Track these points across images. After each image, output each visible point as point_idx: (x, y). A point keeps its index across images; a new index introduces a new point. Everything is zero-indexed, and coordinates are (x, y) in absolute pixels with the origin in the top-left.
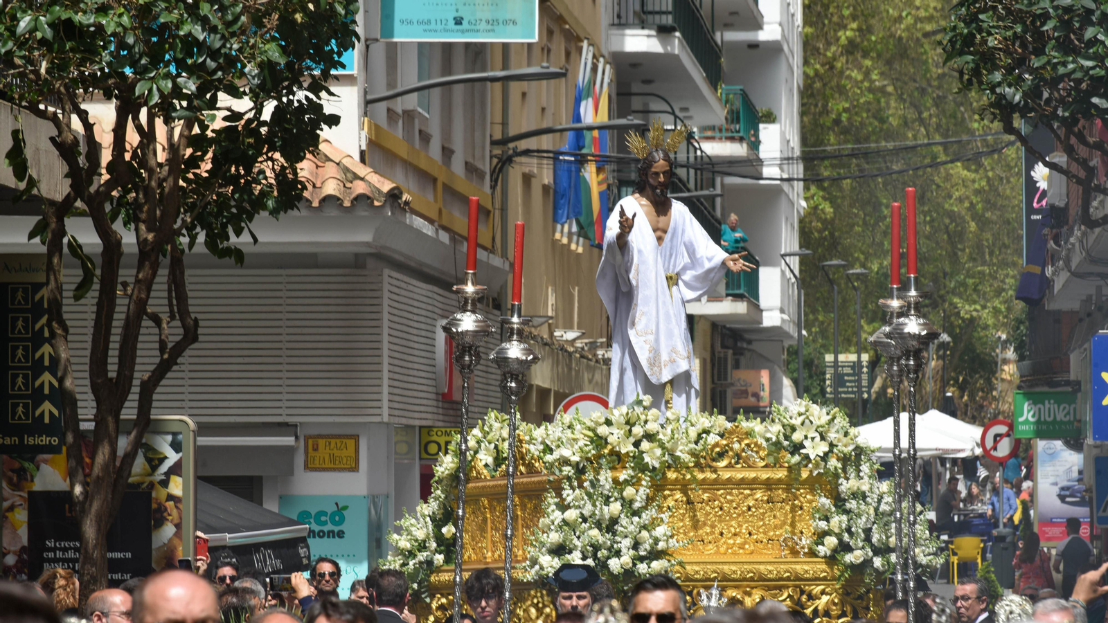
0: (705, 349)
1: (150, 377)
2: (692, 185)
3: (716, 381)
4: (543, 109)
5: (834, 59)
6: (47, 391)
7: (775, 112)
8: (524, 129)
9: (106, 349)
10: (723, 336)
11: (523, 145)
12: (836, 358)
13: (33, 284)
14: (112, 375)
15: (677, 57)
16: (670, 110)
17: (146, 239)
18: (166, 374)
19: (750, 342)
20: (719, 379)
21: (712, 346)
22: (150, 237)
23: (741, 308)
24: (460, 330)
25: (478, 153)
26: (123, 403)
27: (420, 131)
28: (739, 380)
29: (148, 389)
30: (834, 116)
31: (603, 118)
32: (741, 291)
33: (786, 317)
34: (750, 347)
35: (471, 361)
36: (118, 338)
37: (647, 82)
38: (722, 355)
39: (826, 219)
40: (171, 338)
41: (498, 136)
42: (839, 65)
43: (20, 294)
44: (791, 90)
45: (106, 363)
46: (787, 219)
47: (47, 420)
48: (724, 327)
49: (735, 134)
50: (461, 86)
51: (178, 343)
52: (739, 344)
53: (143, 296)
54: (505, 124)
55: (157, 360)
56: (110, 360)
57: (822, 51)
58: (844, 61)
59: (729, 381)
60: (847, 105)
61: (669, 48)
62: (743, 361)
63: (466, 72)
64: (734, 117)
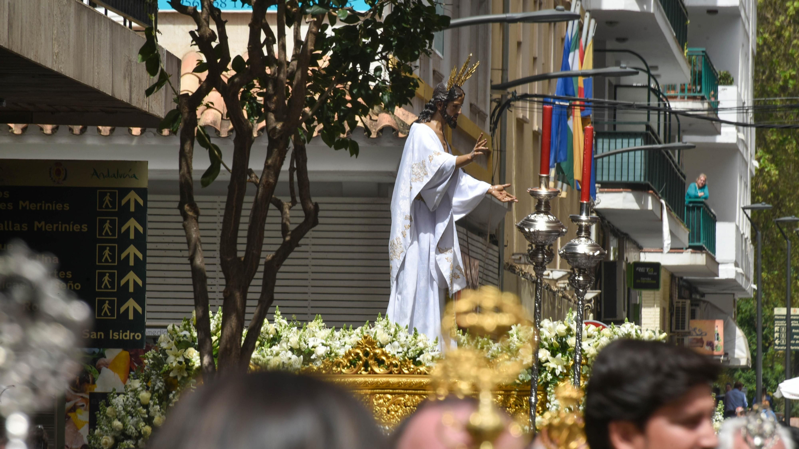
0: (664, 299)
1: (273, 257)
2: (661, 137)
3: (673, 329)
4: (535, 59)
5: (782, 27)
6: (131, 289)
7: (732, 75)
8: (520, 76)
9: (236, 230)
10: (680, 288)
11: (520, 90)
12: (789, 311)
13: (120, 190)
14: (241, 254)
15: (653, 15)
16: (645, 68)
17: (275, 128)
18: (288, 255)
19: (703, 295)
20: (677, 328)
21: (671, 296)
22: (279, 126)
23: (700, 259)
24: (532, 230)
25: (480, 97)
26: (250, 282)
27: (434, 71)
28: (695, 329)
29: (272, 268)
30: (781, 83)
31: (589, 66)
32: (701, 244)
33: (740, 270)
34: (703, 299)
35: (544, 258)
36: (247, 220)
37: (622, 40)
38: (680, 305)
39: (771, 181)
40: (292, 220)
41: (498, 81)
42: (787, 34)
43: (107, 199)
44: (747, 55)
45: (235, 244)
46: (741, 177)
47: (131, 317)
48: (681, 278)
49: (696, 94)
50: (467, 28)
51: (301, 225)
52: (693, 296)
53: (271, 181)
54: (504, 70)
55: (281, 241)
56: (239, 240)
57: (771, 20)
58: (792, 30)
59: (686, 330)
60: (794, 73)
61: (645, 7)
62: (698, 311)
63: (472, 15)
64: (697, 79)
